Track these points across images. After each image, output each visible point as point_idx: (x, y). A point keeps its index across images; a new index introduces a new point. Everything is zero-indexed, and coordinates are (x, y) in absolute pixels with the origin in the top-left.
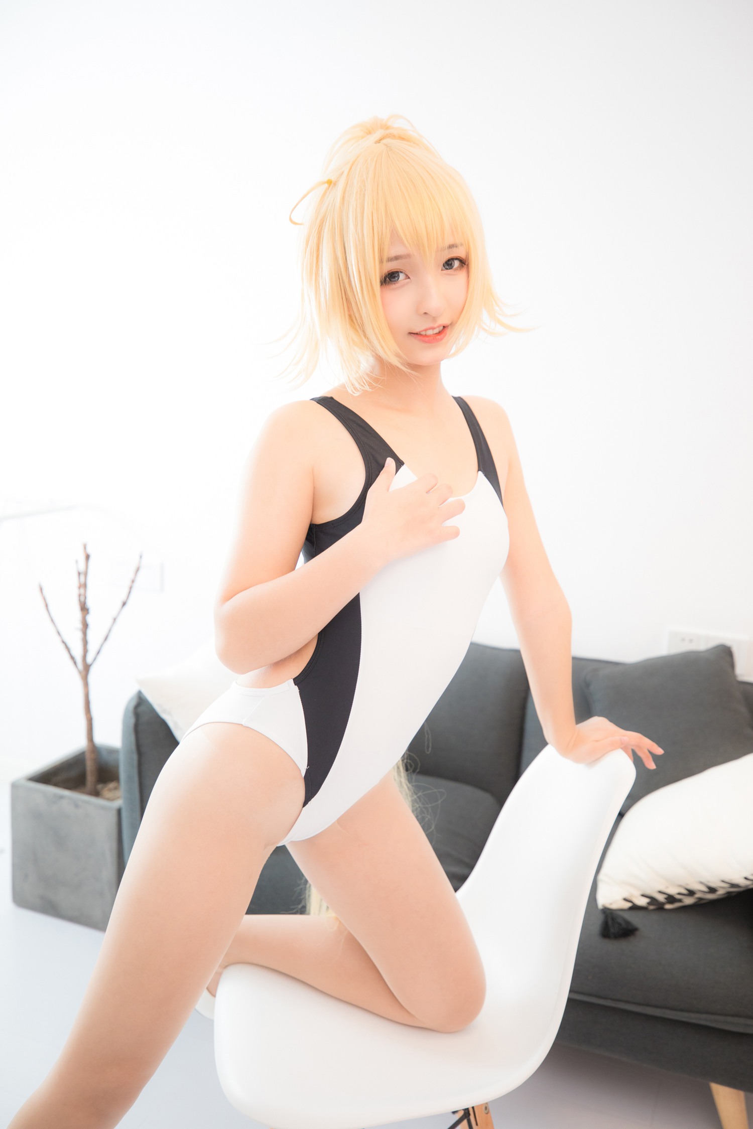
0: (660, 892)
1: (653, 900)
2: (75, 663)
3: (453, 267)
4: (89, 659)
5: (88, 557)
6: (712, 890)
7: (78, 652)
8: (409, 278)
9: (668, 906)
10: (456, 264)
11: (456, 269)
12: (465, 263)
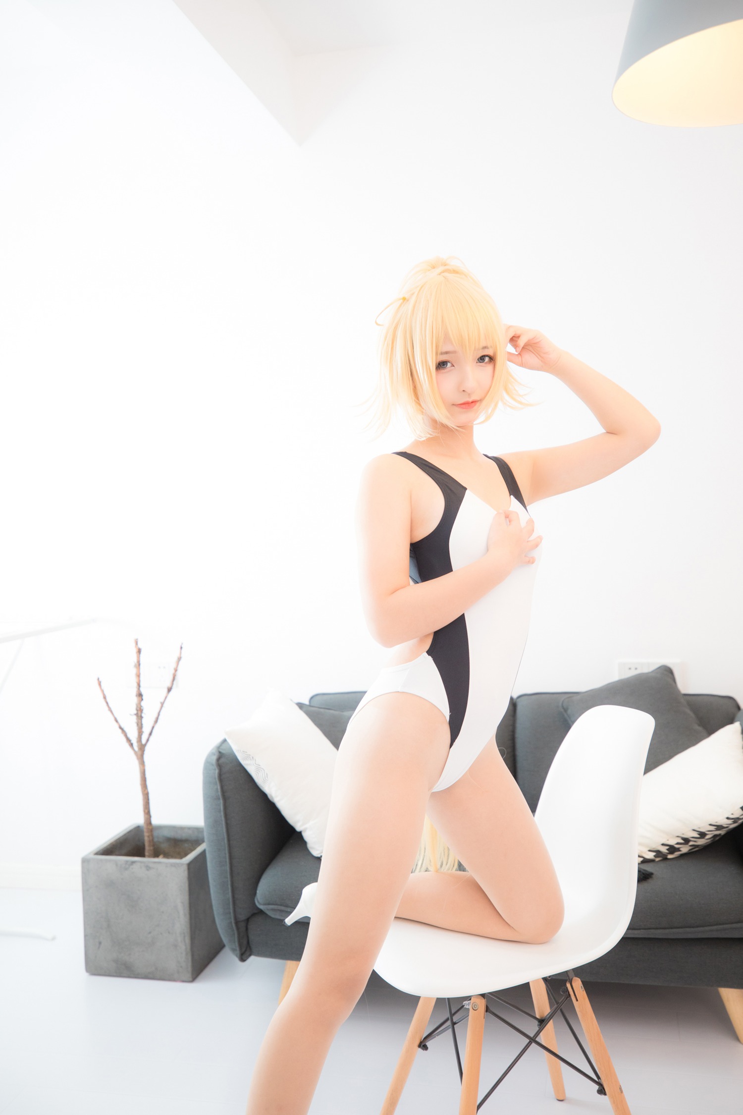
0: (663, 845)
1: (658, 853)
2: (131, 745)
3: (485, 361)
4: (144, 741)
5: (139, 651)
6: (702, 835)
7: (133, 735)
8: (454, 366)
9: (670, 856)
10: (487, 359)
11: (486, 363)
12: (492, 359)
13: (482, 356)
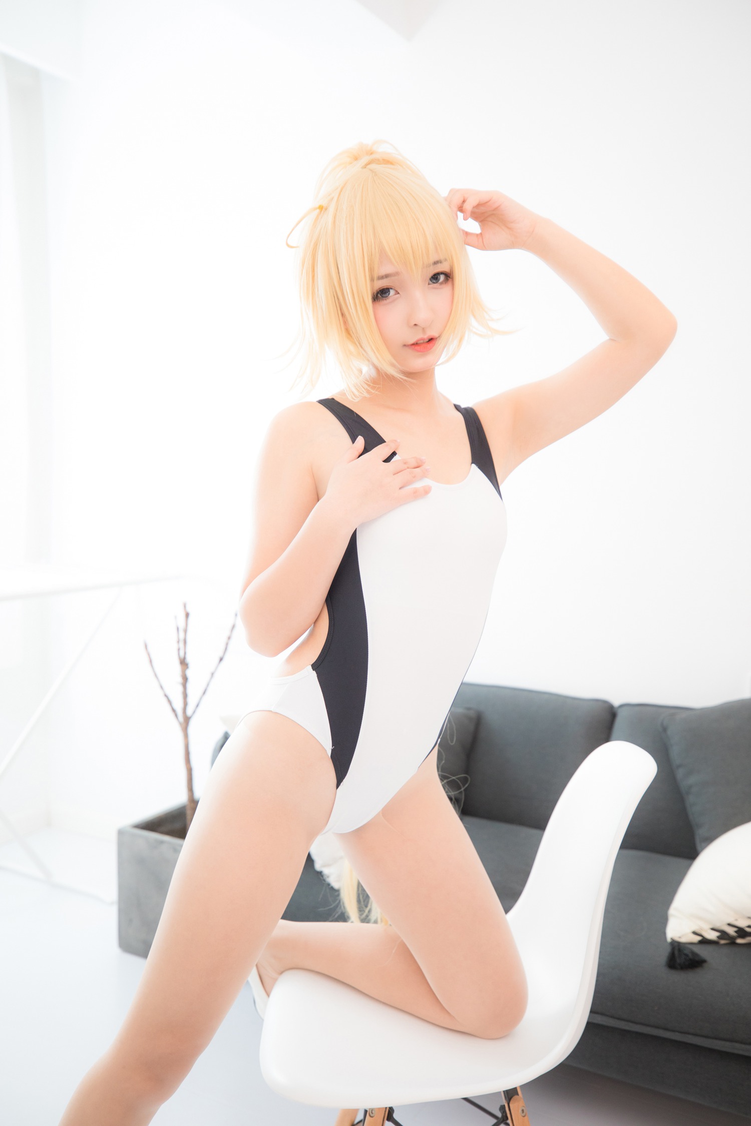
0: (729, 925)
1: (723, 934)
2: (176, 715)
3: (439, 281)
4: (189, 712)
5: (187, 615)
7: (178, 705)
8: (398, 293)
9: (739, 941)
10: (442, 278)
11: (441, 283)
12: (448, 276)
13: (435, 275)
